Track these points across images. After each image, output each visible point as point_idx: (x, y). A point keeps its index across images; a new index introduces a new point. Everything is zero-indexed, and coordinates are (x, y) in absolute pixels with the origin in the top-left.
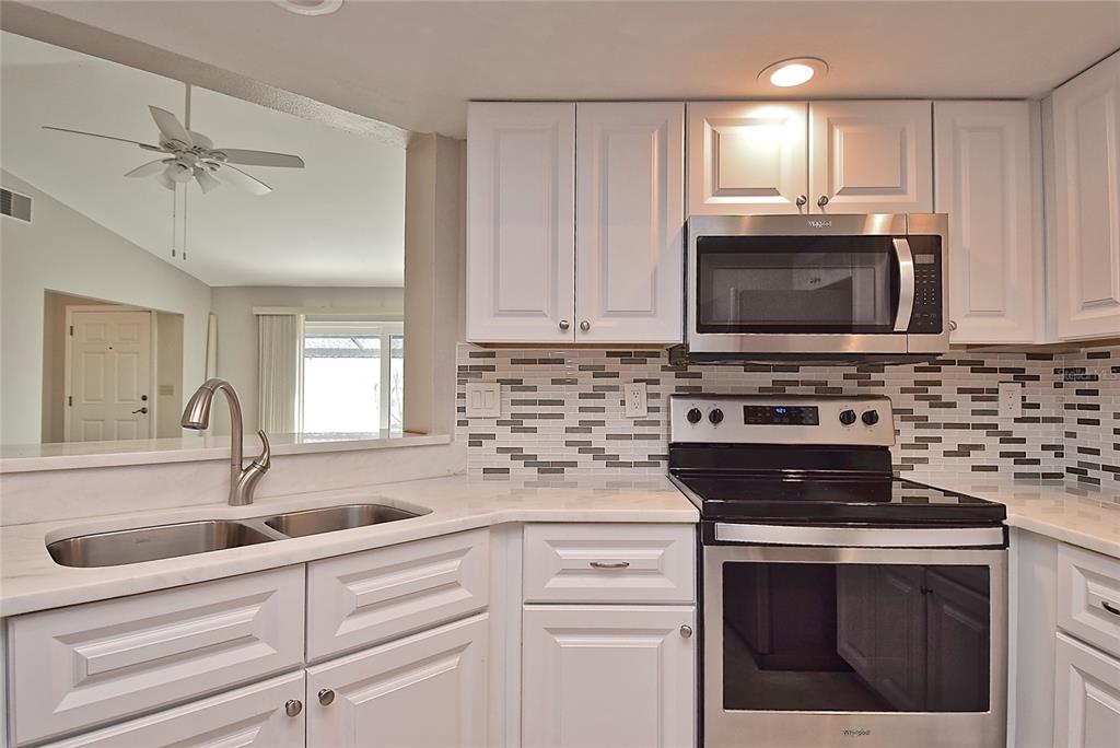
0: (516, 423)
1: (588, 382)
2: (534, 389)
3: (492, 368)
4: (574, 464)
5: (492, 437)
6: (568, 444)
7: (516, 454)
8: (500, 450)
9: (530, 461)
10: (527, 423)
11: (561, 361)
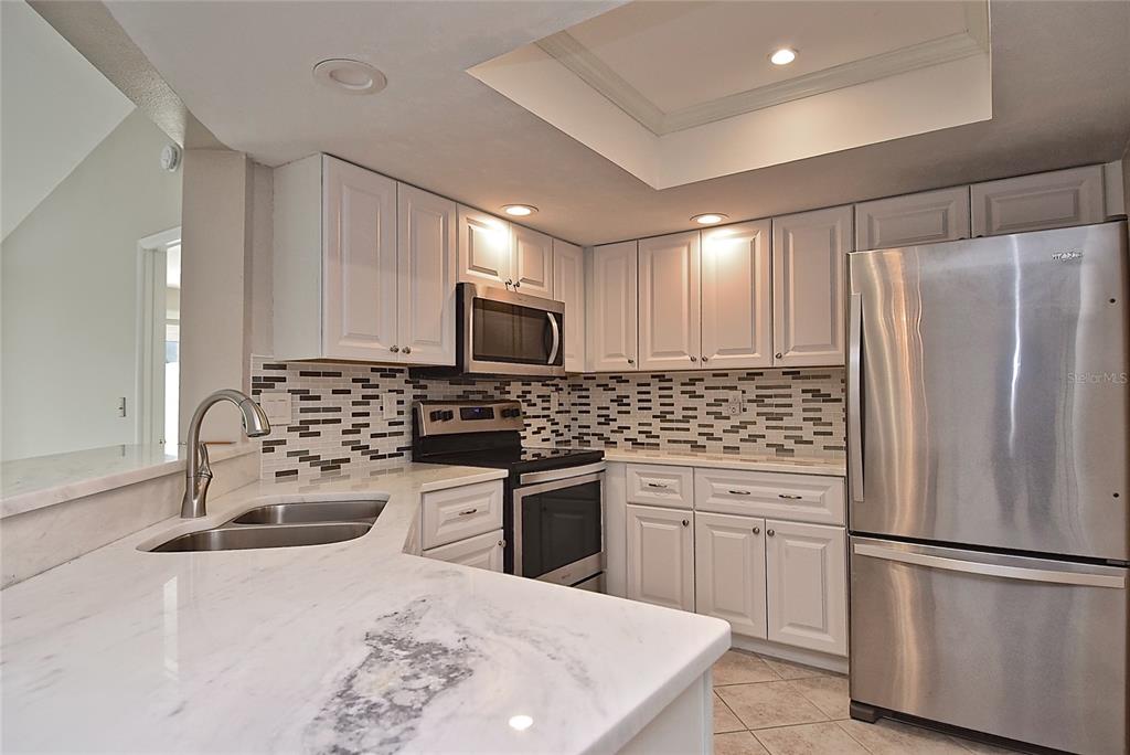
0: (304, 430)
1: (358, 392)
2: (318, 398)
3: (284, 380)
4: (348, 460)
5: (283, 442)
6: (344, 444)
7: (304, 456)
8: (290, 454)
9: (314, 461)
10: (312, 428)
11: (339, 375)
